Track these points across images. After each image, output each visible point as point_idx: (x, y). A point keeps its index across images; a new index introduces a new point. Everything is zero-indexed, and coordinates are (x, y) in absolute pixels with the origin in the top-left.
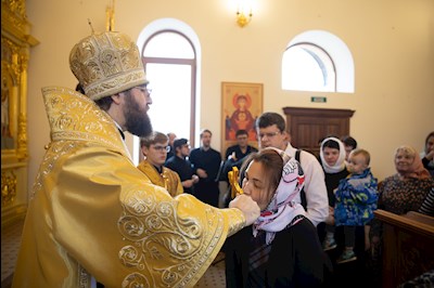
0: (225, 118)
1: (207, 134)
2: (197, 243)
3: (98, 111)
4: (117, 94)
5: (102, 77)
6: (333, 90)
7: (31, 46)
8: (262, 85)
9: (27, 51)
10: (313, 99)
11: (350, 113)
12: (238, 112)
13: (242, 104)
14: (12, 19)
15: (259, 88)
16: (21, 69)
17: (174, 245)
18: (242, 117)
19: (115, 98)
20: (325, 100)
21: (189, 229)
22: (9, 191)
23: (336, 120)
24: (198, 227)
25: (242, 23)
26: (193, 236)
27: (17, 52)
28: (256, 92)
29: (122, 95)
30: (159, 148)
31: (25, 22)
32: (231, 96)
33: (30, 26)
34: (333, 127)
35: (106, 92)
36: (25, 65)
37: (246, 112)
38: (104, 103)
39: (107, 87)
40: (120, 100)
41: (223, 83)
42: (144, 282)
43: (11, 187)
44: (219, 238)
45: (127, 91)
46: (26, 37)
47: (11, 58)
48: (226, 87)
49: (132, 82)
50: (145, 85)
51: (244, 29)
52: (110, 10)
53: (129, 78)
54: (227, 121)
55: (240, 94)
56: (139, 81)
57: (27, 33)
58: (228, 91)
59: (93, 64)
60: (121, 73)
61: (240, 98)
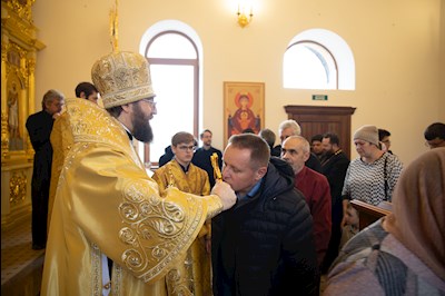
0: (227, 117)
1: (208, 134)
2: (180, 225)
3: (108, 118)
4: (127, 105)
5: (116, 90)
6: (335, 88)
7: (38, 50)
8: (264, 84)
9: (34, 55)
10: (314, 97)
11: (351, 111)
12: (240, 111)
13: (244, 103)
14: (20, 25)
15: (260, 87)
16: (29, 72)
17: (162, 227)
18: (244, 116)
19: (124, 108)
20: (326, 98)
21: (174, 214)
22: (20, 190)
23: (337, 118)
24: (182, 212)
25: (243, 24)
26: (177, 220)
27: (25, 56)
28: (258, 91)
29: (131, 106)
30: (184, 147)
31: (31, 26)
32: (233, 96)
33: (37, 30)
34: (334, 125)
35: (118, 102)
36: (32, 69)
37: (248, 110)
38: (115, 111)
39: (119, 98)
40: (129, 110)
41: (225, 83)
42: (139, 257)
43: (22, 186)
44: (199, 222)
45: (135, 103)
46: (33, 41)
47: (19, 62)
48: (228, 87)
49: (140, 95)
50: (152, 98)
51: (245, 29)
52: (114, 13)
53: (137, 93)
54: (229, 120)
55: (242, 94)
56: (146, 95)
57: (34, 37)
58: (230, 91)
59: (109, 79)
60: (131, 87)
61: (241, 97)
